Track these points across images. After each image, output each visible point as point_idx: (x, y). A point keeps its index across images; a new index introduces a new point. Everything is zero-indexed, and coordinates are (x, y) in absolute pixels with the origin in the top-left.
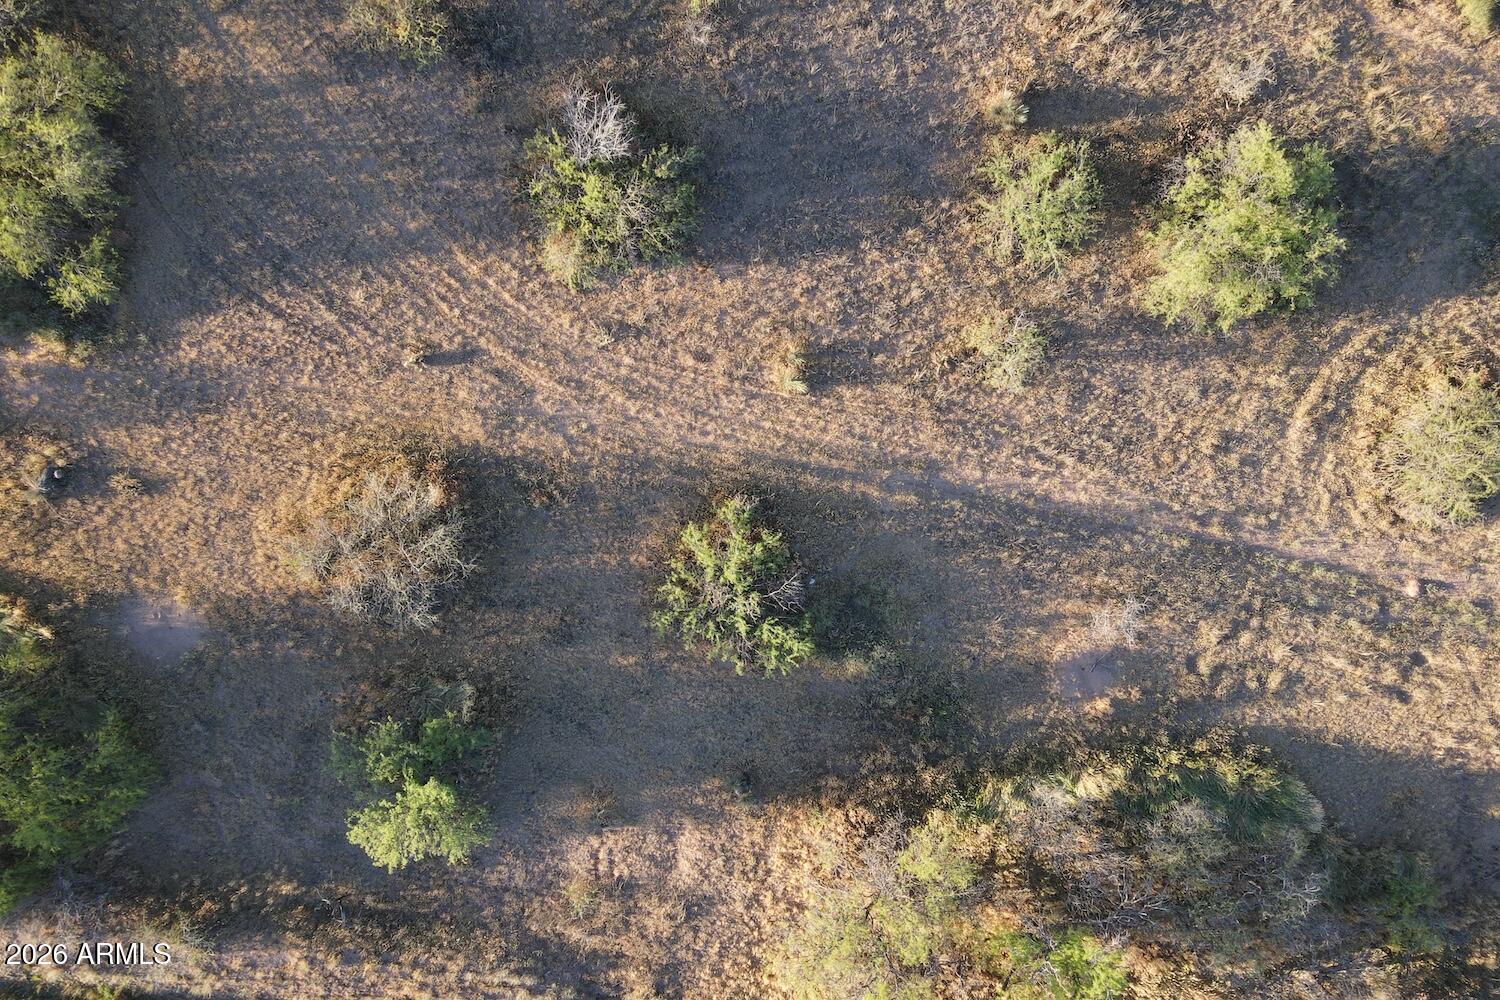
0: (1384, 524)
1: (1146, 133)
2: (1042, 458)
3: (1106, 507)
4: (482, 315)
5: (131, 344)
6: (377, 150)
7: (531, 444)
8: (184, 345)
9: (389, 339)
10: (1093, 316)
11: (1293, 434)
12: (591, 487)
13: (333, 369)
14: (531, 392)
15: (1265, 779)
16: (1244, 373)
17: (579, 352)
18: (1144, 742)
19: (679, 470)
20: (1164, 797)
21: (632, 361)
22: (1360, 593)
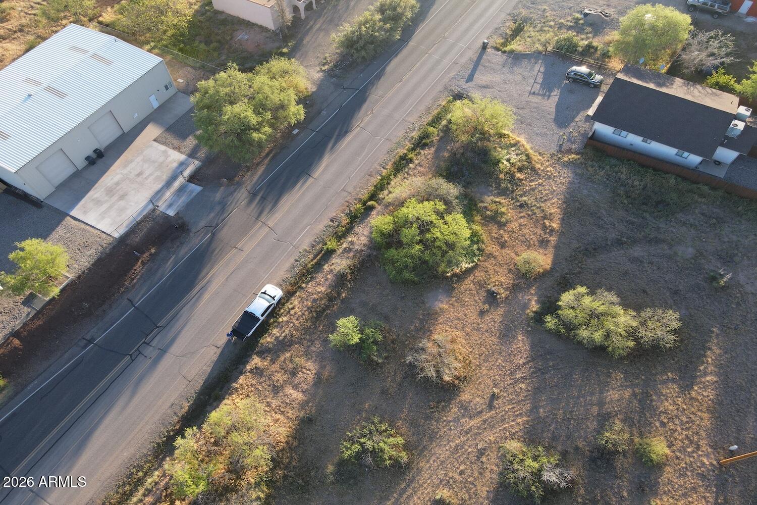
4: (503, 416)
8: (523, 337)
12: (431, 421)
13: (500, 369)
19: (424, 448)
21: (469, 451)
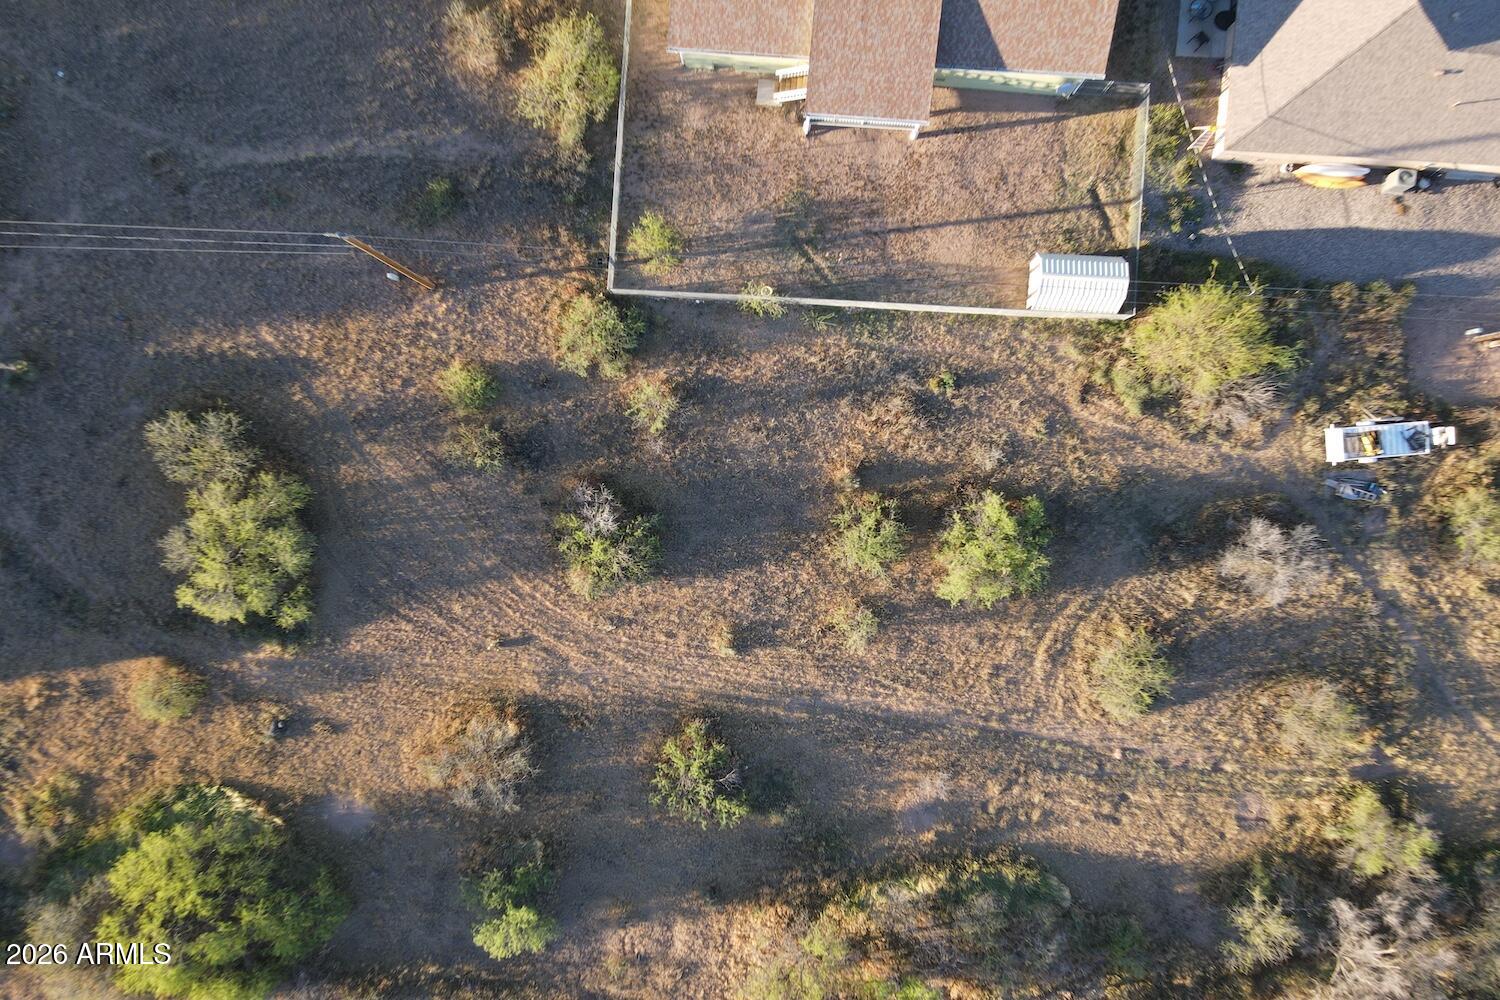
0: (1097, 716)
1: (935, 487)
2: (883, 686)
3: (925, 713)
4: (533, 615)
5: (321, 644)
6: (464, 519)
7: (569, 692)
8: (352, 642)
9: (477, 632)
10: (908, 598)
11: (1037, 664)
12: (606, 717)
13: (444, 652)
14: (567, 660)
15: (1032, 876)
16: (1005, 629)
17: (595, 635)
18: (957, 857)
19: (660, 704)
20: (970, 890)
21: (627, 640)
22: (1085, 758)
